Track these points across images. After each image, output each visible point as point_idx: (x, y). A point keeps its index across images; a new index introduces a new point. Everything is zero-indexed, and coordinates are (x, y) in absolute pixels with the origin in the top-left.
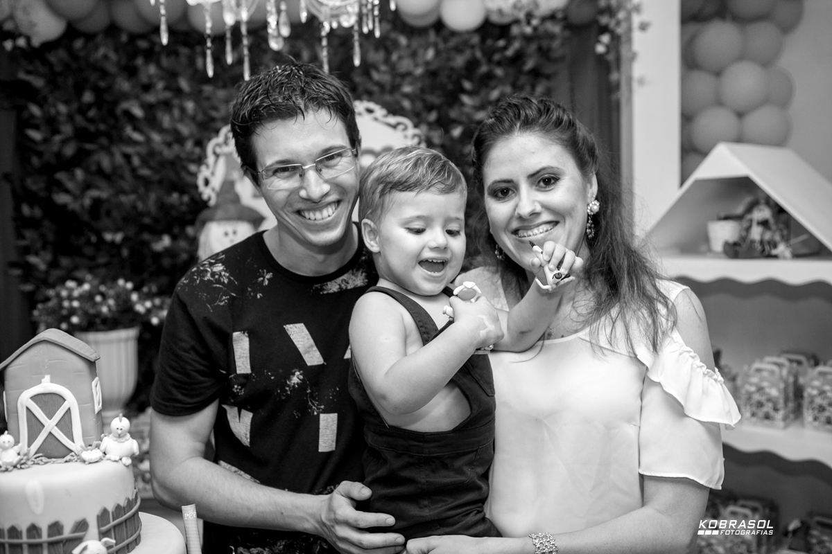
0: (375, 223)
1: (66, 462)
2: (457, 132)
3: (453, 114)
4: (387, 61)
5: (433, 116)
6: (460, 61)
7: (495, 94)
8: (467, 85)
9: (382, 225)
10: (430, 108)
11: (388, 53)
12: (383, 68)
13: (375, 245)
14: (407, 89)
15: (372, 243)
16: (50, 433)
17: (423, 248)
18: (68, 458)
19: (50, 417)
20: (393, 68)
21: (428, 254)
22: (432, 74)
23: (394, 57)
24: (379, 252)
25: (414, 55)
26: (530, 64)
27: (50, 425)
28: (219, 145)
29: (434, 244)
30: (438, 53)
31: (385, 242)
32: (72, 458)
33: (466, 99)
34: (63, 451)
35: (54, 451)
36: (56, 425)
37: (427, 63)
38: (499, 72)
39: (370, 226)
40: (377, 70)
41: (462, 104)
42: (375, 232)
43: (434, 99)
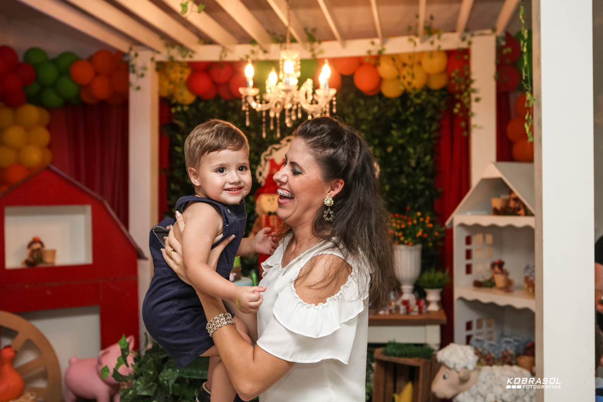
0: (196, 170)
2: (390, 149)
3: (388, 140)
4: (353, 113)
5: (376, 142)
6: (390, 113)
7: (409, 130)
8: (394, 126)
9: (200, 171)
10: (374, 137)
11: (354, 108)
12: (352, 116)
13: (197, 182)
14: (364, 127)
15: (196, 181)
17: (226, 183)
20: (356, 115)
21: (228, 186)
22: (377, 119)
23: (357, 111)
24: (200, 186)
25: (367, 110)
26: (428, 114)
28: (267, 155)
29: (232, 181)
30: (380, 109)
31: (203, 180)
33: (394, 133)
37: (374, 114)
38: (411, 119)
39: (193, 171)
40: (349, 117)
41: (392, 136)
42: (196, 175)
43: (378, 132)
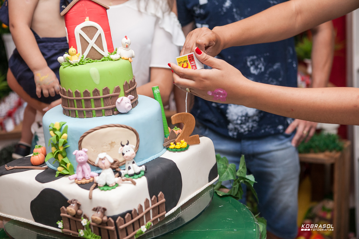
1: (102, 61)
16: (92, 47)
18: (103, 59)
19: (91, 39)
27: (92, 43)
32: (105, 59)
34: (99, 56)
35: (95, 56)
36: (95, 43)
